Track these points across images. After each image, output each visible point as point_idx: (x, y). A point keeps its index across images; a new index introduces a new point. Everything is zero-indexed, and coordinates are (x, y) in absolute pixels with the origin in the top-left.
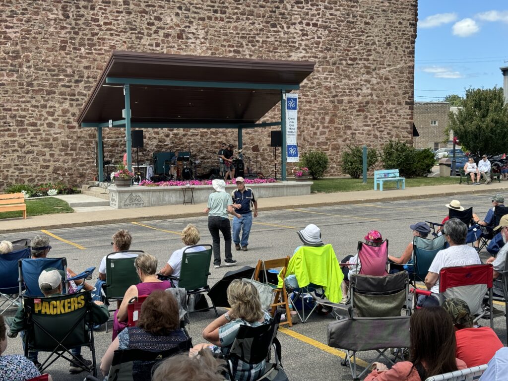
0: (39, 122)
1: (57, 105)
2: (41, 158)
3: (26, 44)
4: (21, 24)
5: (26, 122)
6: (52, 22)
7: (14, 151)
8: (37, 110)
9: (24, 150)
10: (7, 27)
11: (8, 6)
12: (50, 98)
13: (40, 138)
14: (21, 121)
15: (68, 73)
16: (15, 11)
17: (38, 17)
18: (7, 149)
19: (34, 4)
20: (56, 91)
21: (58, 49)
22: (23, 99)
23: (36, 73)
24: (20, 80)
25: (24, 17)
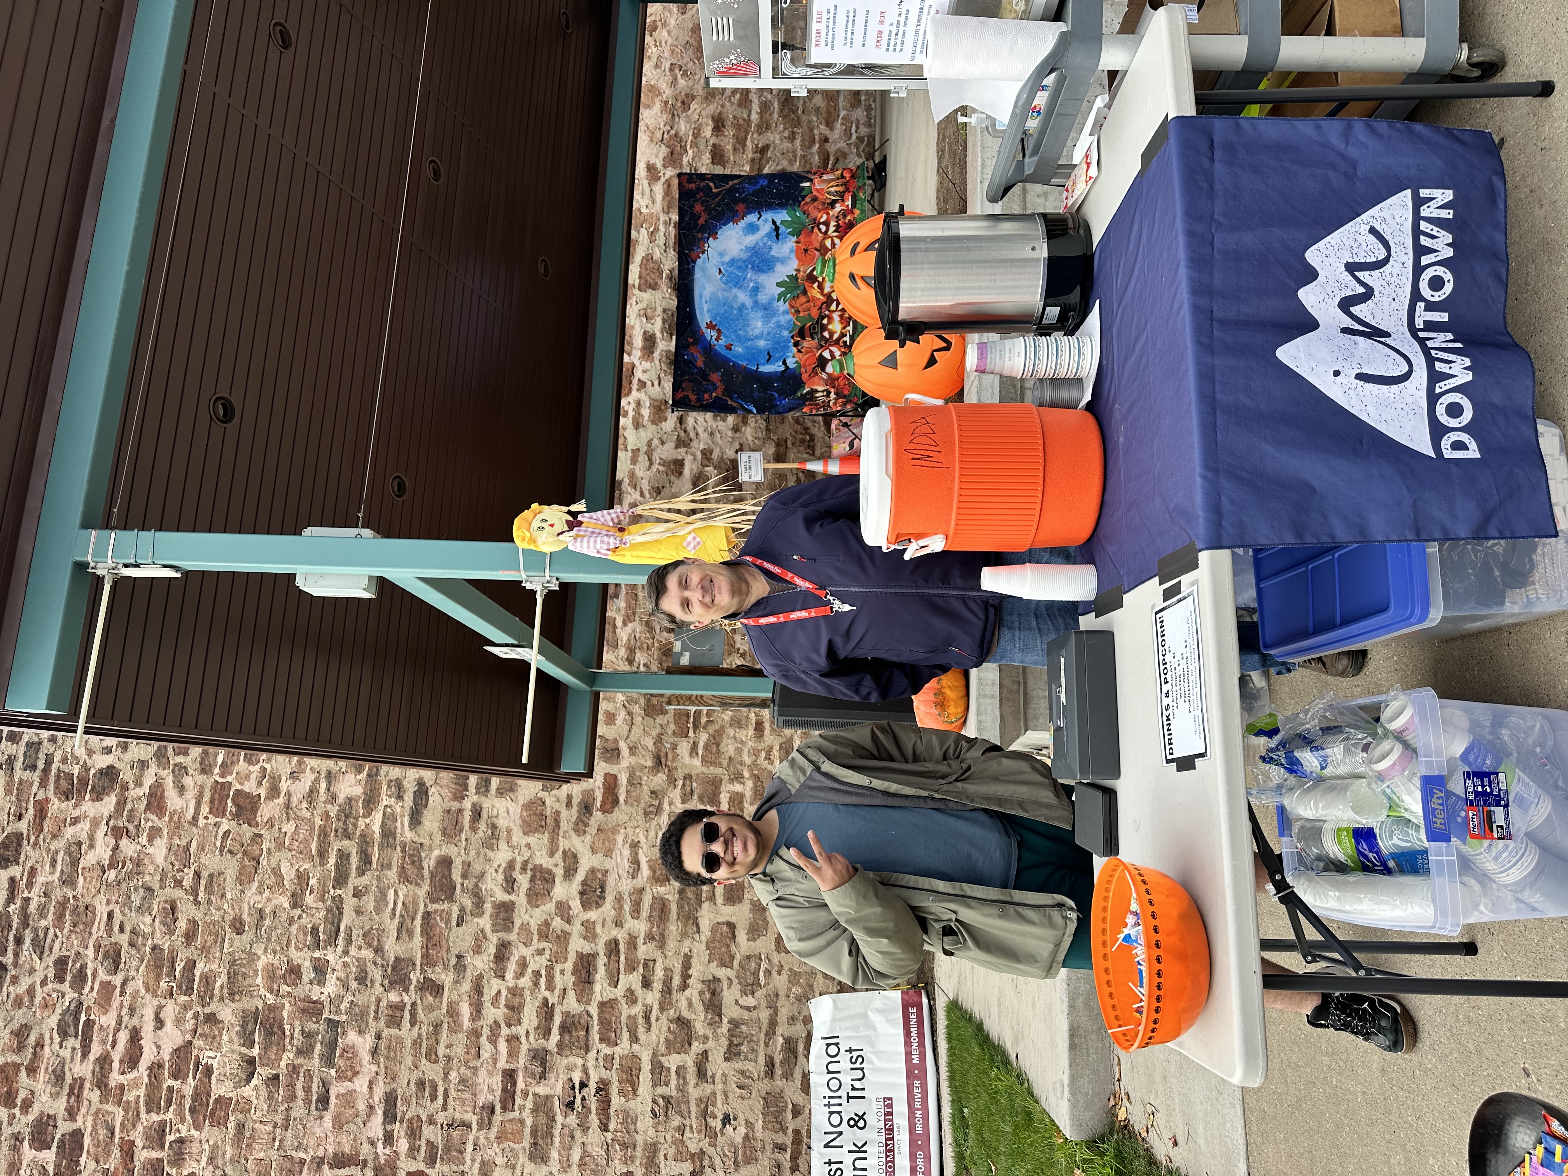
0: (577, 945)
1: (502, 856)
2: (743, 945)
3: (216, 975)
4: (123, 993)
5: (572, 1004)
6: (128, 848)
7: (701, 1073)
8: (518, 951)
9: (700, 1027)
10: (132, 1060)
11: (40, 1045)
12: (469, 884)
13: (651, 946)
14: (563, 1028)
15: (358, 791)
16: (63, 1014)
17: (102, 910)
18: (693, 1109)
19: (43, 923)
20: (436, 853)
21: (247, 831)
22: (465, 1010)
23: (349, 941)
24: (376, 1018)
25: (94, 976)
